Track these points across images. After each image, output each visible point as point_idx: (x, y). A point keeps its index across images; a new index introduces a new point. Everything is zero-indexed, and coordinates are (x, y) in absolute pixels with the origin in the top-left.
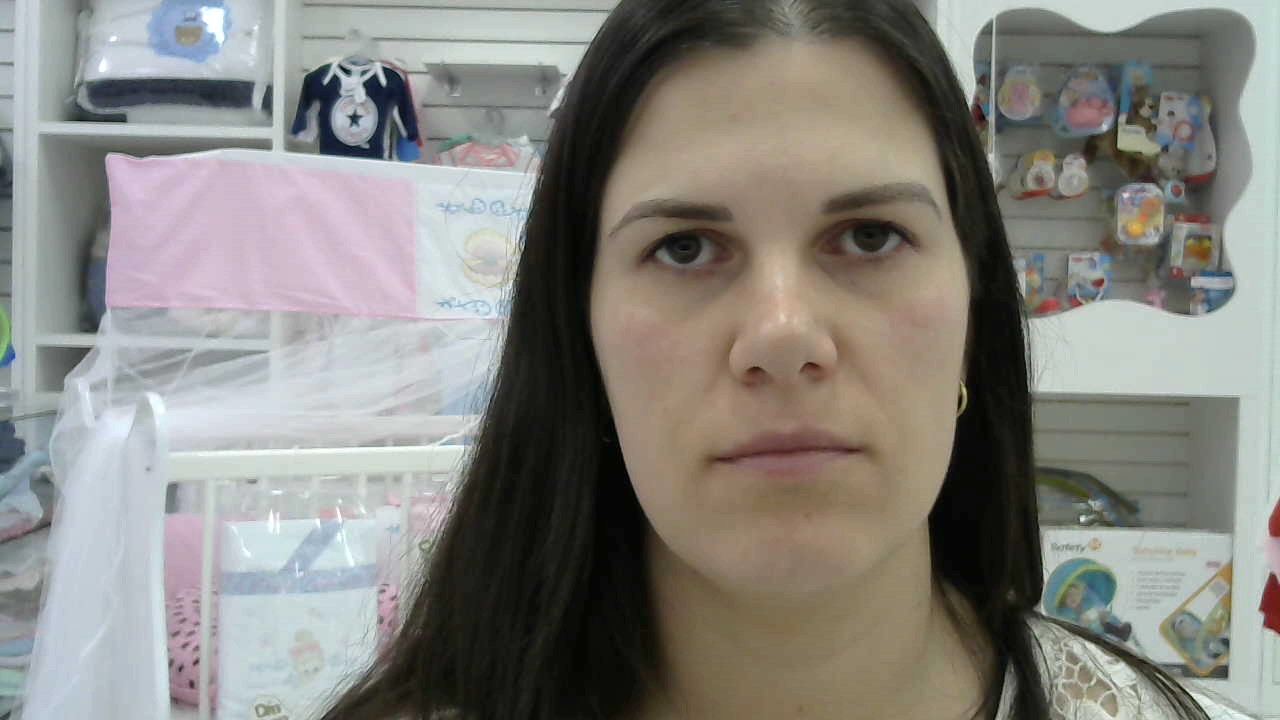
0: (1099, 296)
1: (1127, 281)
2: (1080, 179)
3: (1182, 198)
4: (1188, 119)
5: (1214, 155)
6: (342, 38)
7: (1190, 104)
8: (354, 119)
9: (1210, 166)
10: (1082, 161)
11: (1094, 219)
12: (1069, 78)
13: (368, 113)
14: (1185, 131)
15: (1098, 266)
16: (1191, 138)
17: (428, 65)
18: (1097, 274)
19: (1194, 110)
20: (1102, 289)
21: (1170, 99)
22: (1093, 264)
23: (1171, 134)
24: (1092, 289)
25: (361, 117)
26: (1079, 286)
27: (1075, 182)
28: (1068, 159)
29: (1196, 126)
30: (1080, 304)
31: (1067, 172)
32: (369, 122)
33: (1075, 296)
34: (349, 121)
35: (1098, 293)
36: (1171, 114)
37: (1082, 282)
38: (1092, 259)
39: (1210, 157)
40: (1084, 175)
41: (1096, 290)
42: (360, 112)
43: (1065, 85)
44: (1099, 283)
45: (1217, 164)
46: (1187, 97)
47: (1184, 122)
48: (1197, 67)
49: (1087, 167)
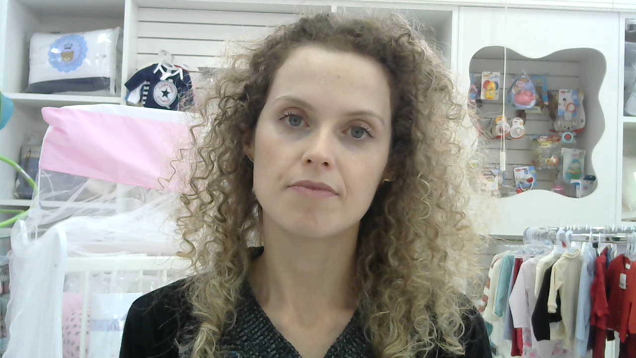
0: (532, 187)
1: (544, 180)
2: (521, 129)
3: (572, 140)
4: (573, 102)
5: (584, 119)
6: (157, 54)
7: (573, 94)
8: (165, 93)
9: (582, 125)
10: (521, 121)
11: (528, 150)
12: (516, 81)
13: (172, 92)
14: (572, 108)
15: (529, 173)
16: (575, 111)
17: (199, 68)
18: (529, 176)
19: (575, 97)
20: (533, 183)
21: (563, 92)
22: (526, 172)
23: (565, 109)
24: (528, 183)
25: (168, 93)
26: (521, 183)
27: (519, 131)
28: (515, 120)
29: (577, 105)
30: (523, 191)
31: (514, 126)
32: (172, 96)
33: (520, 188)
34: (162, 94)
35: (531, 185)
36: (564, 99)
37: (522, 180)
38: (525, 169)
39: (582, 121)
40: (522, 127)
42: (168, 91)
43: (514, 84)
44: (530, 180)
45: (586, 124)
46: (571, 91)
47: (571, 103)
48: (577, 77)
49: (524, 124)
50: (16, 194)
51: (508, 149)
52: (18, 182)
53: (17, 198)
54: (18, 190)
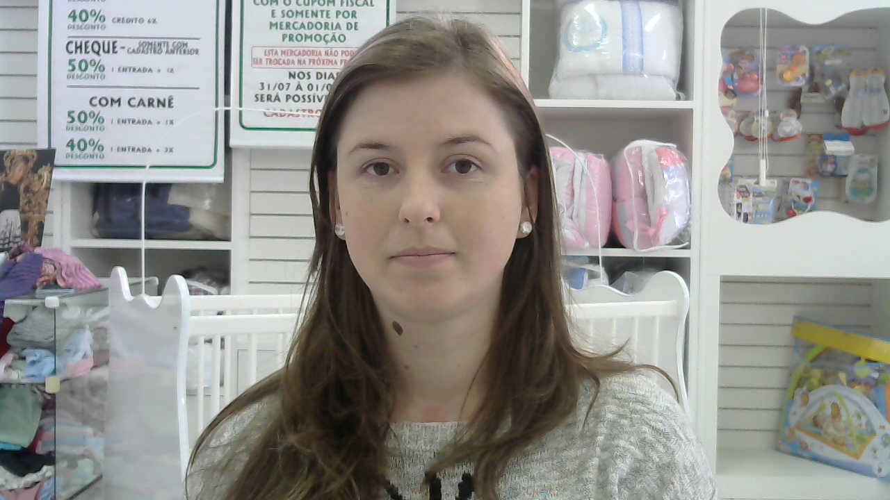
0: (808, 209)
1: (827, 198)
2: (794, 126)
9: (885, 118)
15: (810, 189)
18: (807, 194)
20: (809, 206)
22: (806, 187)
24: (803, 203)
26: (795, 202)
28: (785, 113)
30: (795, 215)
33: (791, 209)
35: (807, 207)
37: (797, 199)
38: (805, 183)
39: (885, 112)
41: (806, 205)
44: (808, 200)
45: (889, 117)
48: (874, 49)
49: (798, 118)
50: (95, 232)
51: (772, 156)
52: (97, 216)
53: (97, 237)
54: (98, 225)
